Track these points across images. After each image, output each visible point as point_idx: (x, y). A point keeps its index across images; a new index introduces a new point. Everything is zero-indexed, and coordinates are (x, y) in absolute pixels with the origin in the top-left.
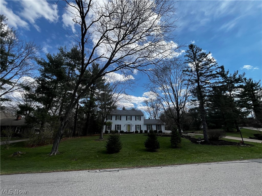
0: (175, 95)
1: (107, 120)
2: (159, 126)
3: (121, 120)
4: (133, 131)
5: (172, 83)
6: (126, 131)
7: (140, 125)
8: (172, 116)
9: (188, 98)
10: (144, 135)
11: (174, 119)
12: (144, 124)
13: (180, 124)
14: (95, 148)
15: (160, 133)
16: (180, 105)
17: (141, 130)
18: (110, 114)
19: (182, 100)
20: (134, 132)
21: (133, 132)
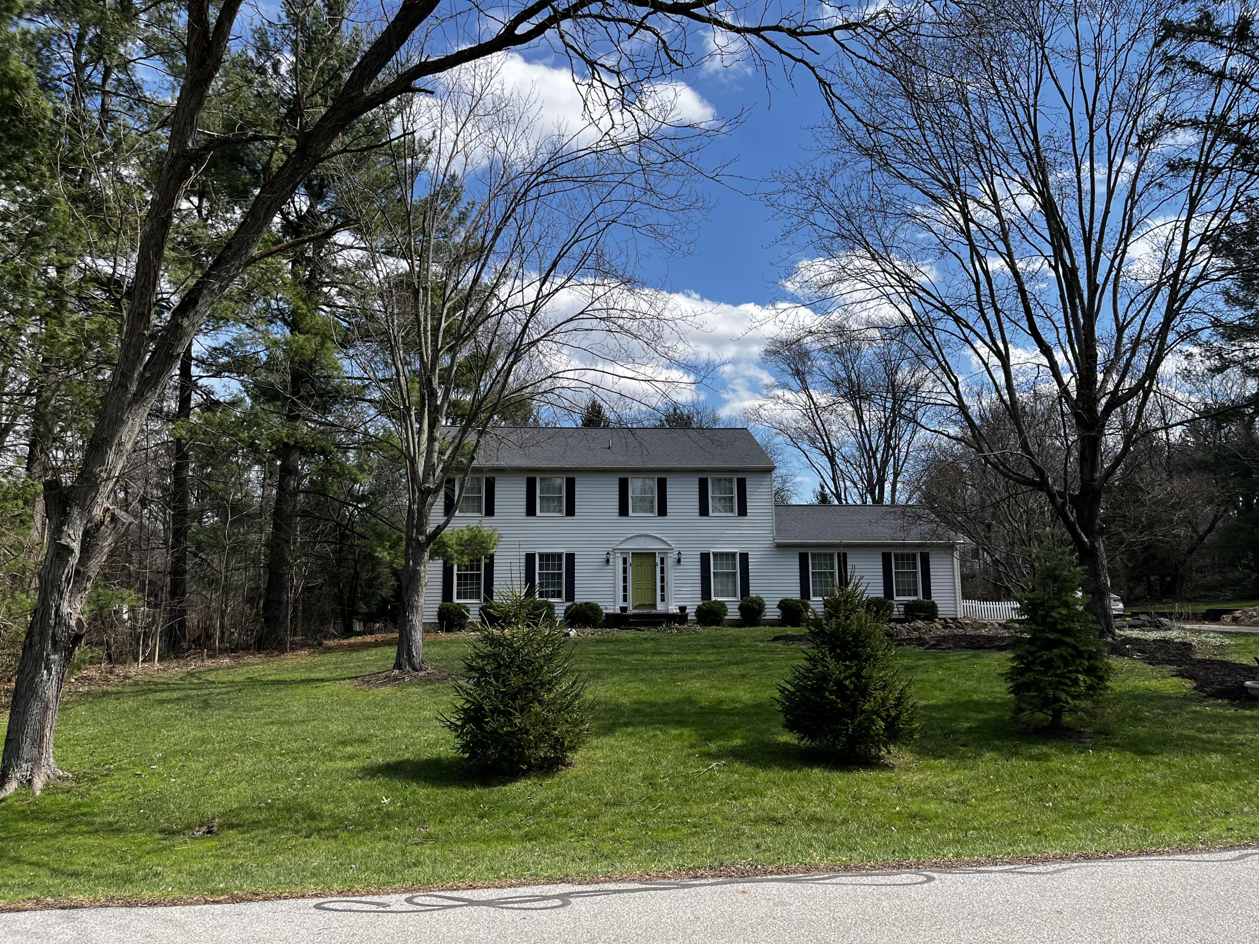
0: (1071, 275)
1: (449, 509)
2: (906, 559)
3: (571, 511)
4: (683, 609)
5: (1049, 156)
6: (623, 609)
7: (744, 557)
8: (1030, 473)
9: (1190, 302)
10: (776, 639)
11: (1052, 496)
12: (780, 546)
13: (1101, 545)
14: (363, 741)
15: (920, 624)
16: (1107, 372)
17: (753, 594)
18: (480, 461)
19: (1138, 321)
20: (692, 616)
21: (681, 617)
